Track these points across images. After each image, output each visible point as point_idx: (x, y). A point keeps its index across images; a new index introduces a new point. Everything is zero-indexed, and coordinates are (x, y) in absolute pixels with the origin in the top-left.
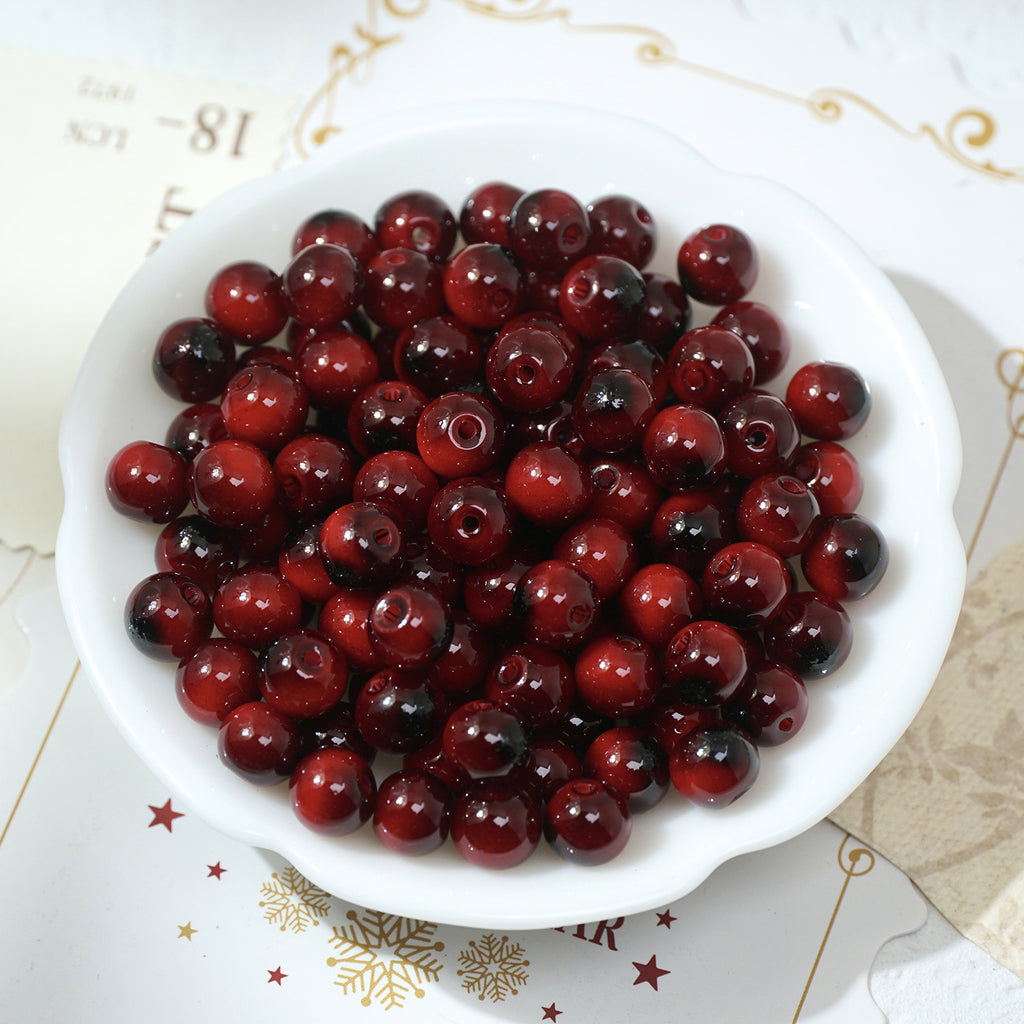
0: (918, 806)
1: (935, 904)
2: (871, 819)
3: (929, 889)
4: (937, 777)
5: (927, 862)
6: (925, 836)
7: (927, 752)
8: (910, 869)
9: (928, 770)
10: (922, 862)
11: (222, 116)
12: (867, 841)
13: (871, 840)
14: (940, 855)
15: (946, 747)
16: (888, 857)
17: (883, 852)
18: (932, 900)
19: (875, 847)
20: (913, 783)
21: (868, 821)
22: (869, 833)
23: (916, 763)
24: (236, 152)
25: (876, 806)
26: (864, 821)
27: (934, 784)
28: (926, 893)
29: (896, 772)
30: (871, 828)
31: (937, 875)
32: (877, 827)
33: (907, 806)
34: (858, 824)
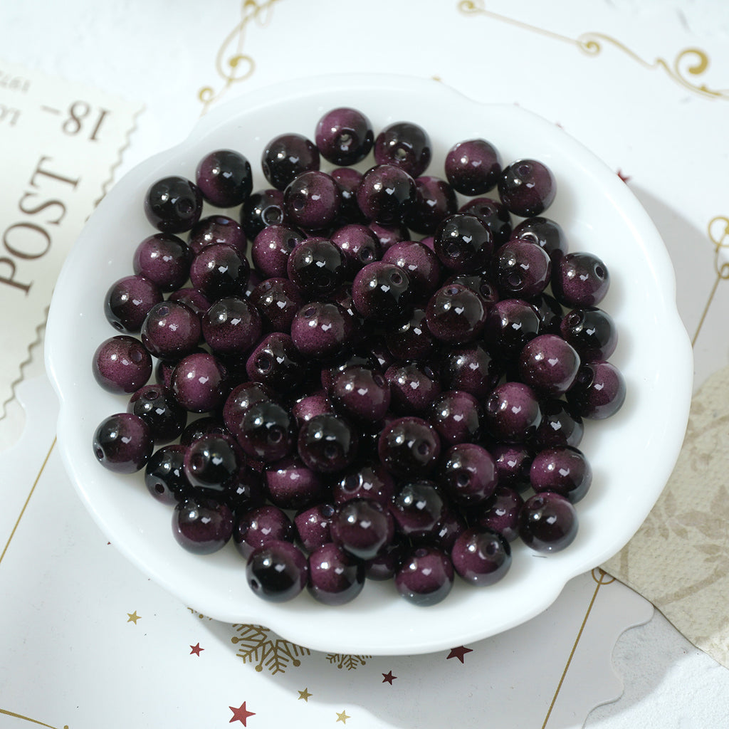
0: (659, 556)
1: (674, 624)
2: (627, 566)
3: (669, 613)
4: (672, 535)
5: (667, 595)
6: (665, 576)
7: (664, 517)
8: (655, 600)
9: (665, 529)
10: (663, 595)
11: (88, 111)
12: (624, 581)
13: (628, 580)
14: (676, 589)
15: (677, 513)
16: (640, 592)
17: (636, 589)
18: (672, 621)
19: (631, 585)
20: (655, 539)
21: (625, 567)
22: (626, 576)
23: (656, 526)
24: (93, 137)
25: (630, 556)
26: (622, 567)
27: (670, 539)
28: (667, 616)
29: (643, 532)
30: (627, 572)
31: (674, 603)
32: (631, 571)
33: (652, 555)
34: (618, 569)
